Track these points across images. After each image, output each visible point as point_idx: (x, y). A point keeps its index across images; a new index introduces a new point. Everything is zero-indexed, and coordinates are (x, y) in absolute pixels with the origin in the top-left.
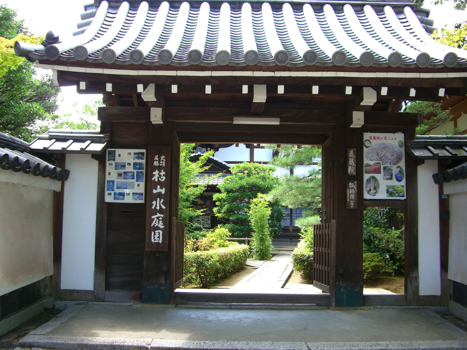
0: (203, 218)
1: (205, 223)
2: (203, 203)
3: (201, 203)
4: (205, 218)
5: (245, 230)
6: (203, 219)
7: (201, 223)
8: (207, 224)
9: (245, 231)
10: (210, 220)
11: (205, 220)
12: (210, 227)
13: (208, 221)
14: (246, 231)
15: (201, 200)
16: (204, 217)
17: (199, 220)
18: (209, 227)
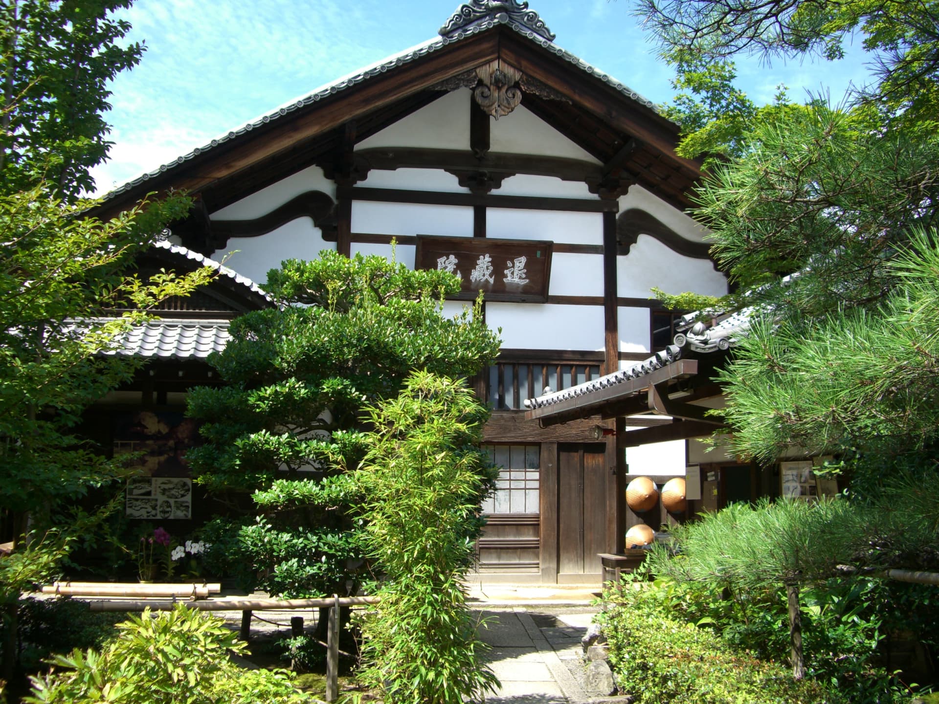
0: (166, 486)
1: (172, 501)
2: (164, 429)
3: (159, 432)
4: (171, 486)
5: (326, 553)
6: (164, 490)
7: (159, 503)
8: (179, 506)
9: (324, 559)
10: (190, 493)
11: (173, 492)
12: (190, 516)
13: (183, 496)
14: (330, 557)
15: (159, 422)
16: (170, 482)
17: (149, 493)
18: (186, 516)
